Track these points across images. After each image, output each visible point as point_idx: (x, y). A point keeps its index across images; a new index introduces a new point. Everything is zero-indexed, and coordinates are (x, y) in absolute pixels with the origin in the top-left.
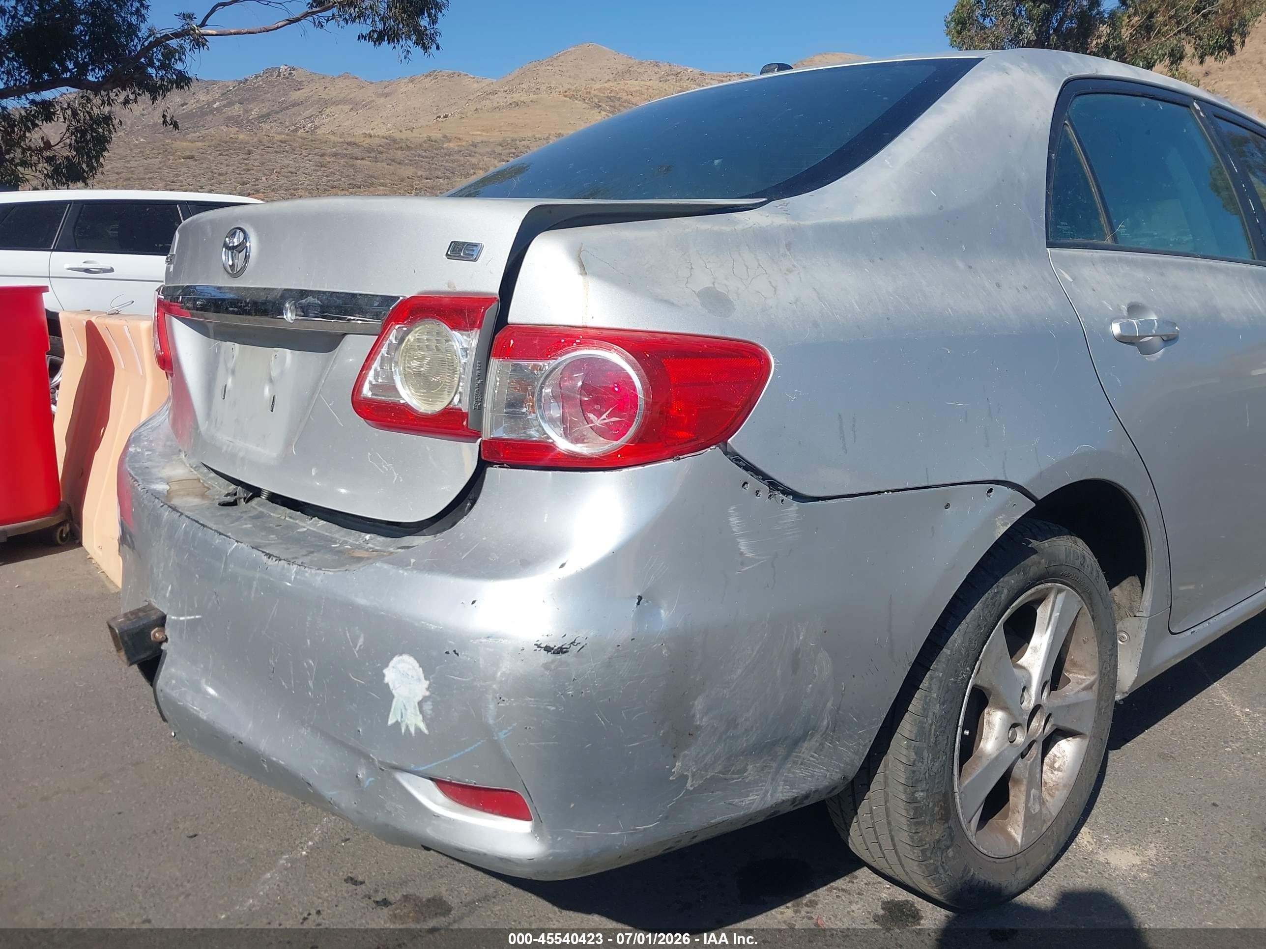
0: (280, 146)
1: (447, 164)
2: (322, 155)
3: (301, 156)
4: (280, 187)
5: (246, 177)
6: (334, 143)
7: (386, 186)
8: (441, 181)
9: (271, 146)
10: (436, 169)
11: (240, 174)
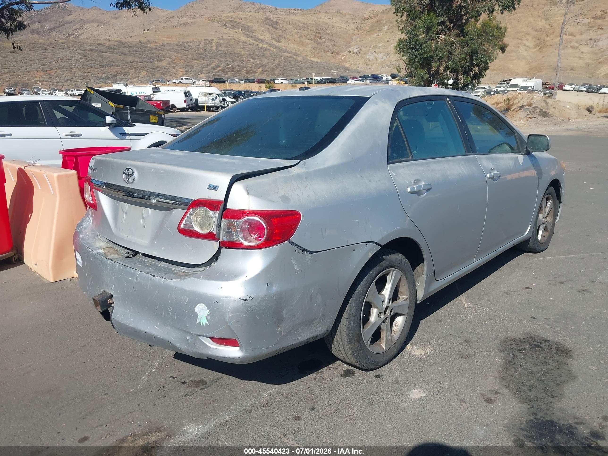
0: (62, 46)
1: (150, 55)
2: (85, 50)
3: (73, 51)
4: (63, 67)
5: (44, 61)
6: (90, 44)
7: (119, 67)
8: (148, 64)
9: (57, 45)
10: (144, 58)
11: (41, 60)
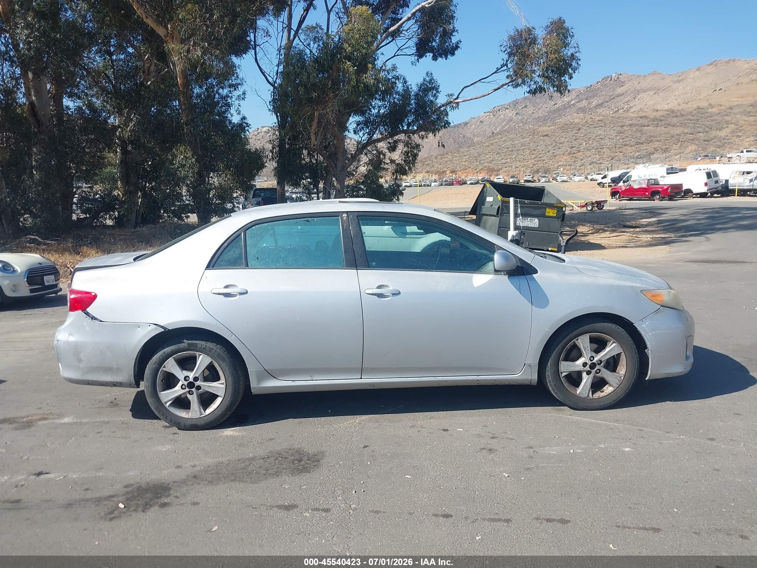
0: (598, 123)
1: (708, 123)
2: (622, 126)
3: (610, 128)
4: (593, 147)
5: (575, 143)
6: (632, 118)
7: (661, 142)
8: (701, 134)
9: (592, 124)
10: (699, 127)
11: (571, 142)
